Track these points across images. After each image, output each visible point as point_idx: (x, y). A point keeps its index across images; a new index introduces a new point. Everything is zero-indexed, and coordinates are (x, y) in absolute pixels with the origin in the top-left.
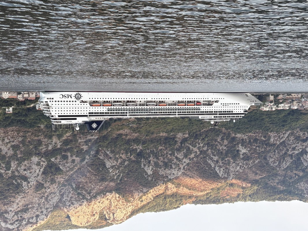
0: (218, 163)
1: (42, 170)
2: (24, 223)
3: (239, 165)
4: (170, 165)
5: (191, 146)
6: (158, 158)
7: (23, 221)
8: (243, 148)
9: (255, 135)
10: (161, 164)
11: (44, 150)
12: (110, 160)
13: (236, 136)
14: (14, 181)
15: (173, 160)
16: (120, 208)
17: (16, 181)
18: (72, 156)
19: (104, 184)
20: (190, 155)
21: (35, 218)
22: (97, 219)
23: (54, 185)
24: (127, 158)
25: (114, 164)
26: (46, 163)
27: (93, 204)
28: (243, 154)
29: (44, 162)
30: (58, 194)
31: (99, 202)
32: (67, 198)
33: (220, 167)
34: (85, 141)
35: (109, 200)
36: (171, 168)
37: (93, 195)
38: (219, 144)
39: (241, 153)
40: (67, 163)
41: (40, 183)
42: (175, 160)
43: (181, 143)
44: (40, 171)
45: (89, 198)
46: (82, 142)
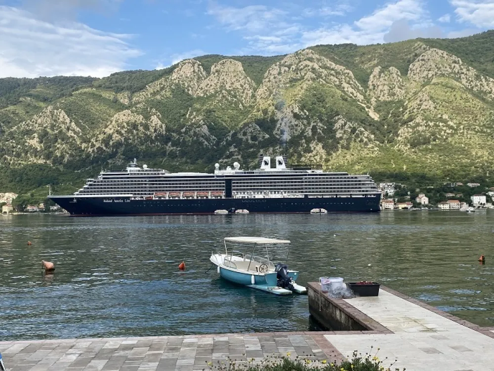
0: (66, 127)
1: (278, 125)
2: (294, 67)
3: (39, 124)
4: (129, 126)
5: (104, 148)
6: (146, 135)
7: (295, 69)
8: (34, 146)
9: (19, 162)
10: (141, 128)
11: (278, 147)
12: (203, 135)
13: (44, 161)
14: (307, 114)
15: (126, 132)
16: (186, 77)
17: (305, 114)
18: (247, 140)
19: (207, 107)
20: (104, 137)
21: (283, 71)
22: (213, 66)
23: (264, 108)
24: (182, 136)
25: (199, 129)
26: (274, 133)
27: (219, 84)
28: (35, 137)
29: (276, 134)
30: (258, 97)
31: (211, 86)
32: (249, 92)
33: (63, 123)
34: (233, 156)
35: (200, 87)
36: (128, 123)
37: (219, 95)
38: (67, 150)
39: (36, 139)
40: (251, 132)
41: (279, 110)
42: (123, 132)
43: (116, 152)
44: (281, 124)
45: (224, 91)
46: (236, 155)
